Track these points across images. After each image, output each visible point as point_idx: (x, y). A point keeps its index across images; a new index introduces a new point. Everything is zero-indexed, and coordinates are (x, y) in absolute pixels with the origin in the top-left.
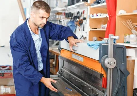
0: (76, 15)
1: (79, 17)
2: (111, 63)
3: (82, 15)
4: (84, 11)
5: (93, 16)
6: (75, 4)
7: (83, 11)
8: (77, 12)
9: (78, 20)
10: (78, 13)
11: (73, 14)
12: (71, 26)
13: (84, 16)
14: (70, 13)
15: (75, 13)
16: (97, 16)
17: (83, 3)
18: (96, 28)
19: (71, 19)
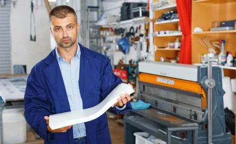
0: (128, 31)
1: (133, 34)
2: (211, 83)
3: (138, 30)
4: (140, 26)
5: (159, 33)
6: (132, 19)
7: (138, 26)
8: (130, 27)
9: (132, 37)
10: (132, 28)
11: (124, 30)
12: (123, 44)
13: (140, 32)
14: (121, 29)
15: (126, 28)
16: (165, 33)
17: (144, 18)
18: (164, 48)
19: (123, 36)
